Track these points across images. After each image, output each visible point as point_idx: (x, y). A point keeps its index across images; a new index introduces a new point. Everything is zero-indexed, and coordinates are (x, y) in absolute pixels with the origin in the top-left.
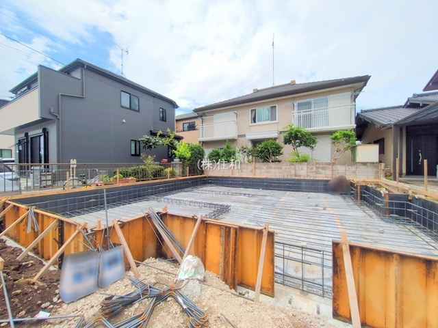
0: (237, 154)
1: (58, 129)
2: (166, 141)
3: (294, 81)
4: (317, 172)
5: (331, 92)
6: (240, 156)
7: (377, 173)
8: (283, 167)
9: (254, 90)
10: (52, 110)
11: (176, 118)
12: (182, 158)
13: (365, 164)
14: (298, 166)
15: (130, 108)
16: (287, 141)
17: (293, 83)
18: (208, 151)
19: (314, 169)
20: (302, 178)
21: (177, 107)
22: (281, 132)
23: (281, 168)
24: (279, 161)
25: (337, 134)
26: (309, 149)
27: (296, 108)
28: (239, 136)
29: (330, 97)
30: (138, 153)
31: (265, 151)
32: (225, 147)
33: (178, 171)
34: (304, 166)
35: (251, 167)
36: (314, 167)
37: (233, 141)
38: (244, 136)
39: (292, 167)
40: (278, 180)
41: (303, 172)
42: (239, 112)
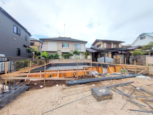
0: (60, 56)
4: (81, 61)
5: (81, 43)
9: (59, 37)
11: (30, 40)
13: (89, 59)
15: (17, 33)
16: (74, 53)
17: (70, 38)
21: (31, 36)
22: (71, 51)
25: (84, 53)
27: (74, 45)
28: (58, 51)
31: (67, 55)
35: (65, 60)
38: (61, 51)
40: (74, 63)
41: (79, 61)
42: (58, 43)
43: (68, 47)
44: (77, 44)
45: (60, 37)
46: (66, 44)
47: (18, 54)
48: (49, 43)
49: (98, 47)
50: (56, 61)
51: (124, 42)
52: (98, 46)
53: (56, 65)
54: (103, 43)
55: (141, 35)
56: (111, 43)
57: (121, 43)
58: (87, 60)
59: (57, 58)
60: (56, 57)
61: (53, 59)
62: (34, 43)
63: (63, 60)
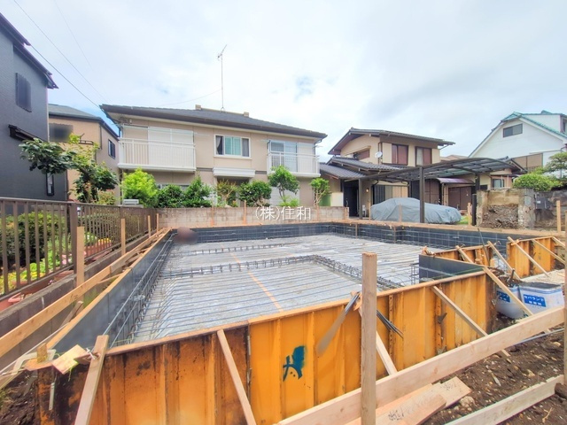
0: (211, 194)
3: (248, 114)
5: (299, 140)
7: (344, 215)
9: (196, 106)
11: (49, 110)
16: (273, 183)
17: (245, 116)
21: (53, 86)
22: (257, 172)
24: (268, 205)
25: (317, 181)
27: (270, 147)
31: (248, 193)
38: (211, 170)
42: (197, 134)
43: (246, 153)
44: (283, 142)
46: (233, 139)
48: (151, 129)
49: (357, 160)
50: (194, 219)
51: (451, 144)
52: (357, 155)
53: (200, 236)
54: (381, 143)
55: (505, 121)
56: (407, 147)
57: (439, 147)
58: (331, 212)
59: (198, 205)
60: (195, 199)
62: (71, 126)
63: (229, 212)
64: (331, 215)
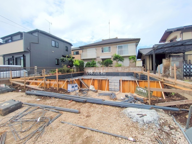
0: (97, 64)
1: (30, 55)
2: (69, 59)
3: (117, 37)
4: (124, 70)
5: (129, 43)
6: (97, 65)
7: (142, 70)
8: (113, 68)
10: (28, 48)
12: (76, 65)
13: (138, 67)
14: (118, 68)
15: (55, 46)
16: (114, 59)
18: (85, 63)
19: (123, 69)
20: (119, 72)
21: (72, 45)
22: (112, 56)
23: (112, 69)
24: (112, 66)
26: (122, 62)
27: (117, 48)
28: (97, 57)
29: (129, 44)
30: (58, 64)
31: (107, 63)
32: (92, 61)
33: (75, 70)
34: (120, 68)
35: (102, 68)
36: (123, 68)
37: (95, 59)
38: (99, 57)
39: (116, 68)
40: (111, 73)
41: (120, 70)
42: (97, 48)
43: (110, 51)
44: (123, 45)
45: (103, 40)
46: (106, 48)
47: (56, 64)
48: (88, 49)
59: (92, 67)
61: (89, 67)
62: (78, 51)
63: (99, 68)
64: (135, 69)
